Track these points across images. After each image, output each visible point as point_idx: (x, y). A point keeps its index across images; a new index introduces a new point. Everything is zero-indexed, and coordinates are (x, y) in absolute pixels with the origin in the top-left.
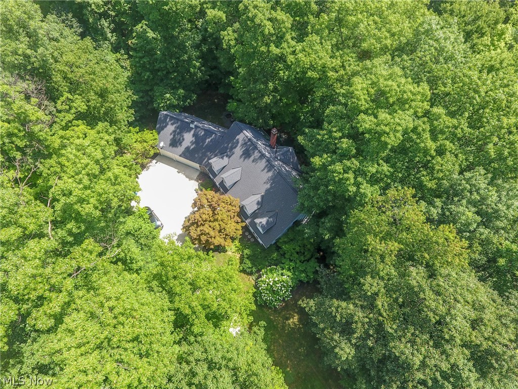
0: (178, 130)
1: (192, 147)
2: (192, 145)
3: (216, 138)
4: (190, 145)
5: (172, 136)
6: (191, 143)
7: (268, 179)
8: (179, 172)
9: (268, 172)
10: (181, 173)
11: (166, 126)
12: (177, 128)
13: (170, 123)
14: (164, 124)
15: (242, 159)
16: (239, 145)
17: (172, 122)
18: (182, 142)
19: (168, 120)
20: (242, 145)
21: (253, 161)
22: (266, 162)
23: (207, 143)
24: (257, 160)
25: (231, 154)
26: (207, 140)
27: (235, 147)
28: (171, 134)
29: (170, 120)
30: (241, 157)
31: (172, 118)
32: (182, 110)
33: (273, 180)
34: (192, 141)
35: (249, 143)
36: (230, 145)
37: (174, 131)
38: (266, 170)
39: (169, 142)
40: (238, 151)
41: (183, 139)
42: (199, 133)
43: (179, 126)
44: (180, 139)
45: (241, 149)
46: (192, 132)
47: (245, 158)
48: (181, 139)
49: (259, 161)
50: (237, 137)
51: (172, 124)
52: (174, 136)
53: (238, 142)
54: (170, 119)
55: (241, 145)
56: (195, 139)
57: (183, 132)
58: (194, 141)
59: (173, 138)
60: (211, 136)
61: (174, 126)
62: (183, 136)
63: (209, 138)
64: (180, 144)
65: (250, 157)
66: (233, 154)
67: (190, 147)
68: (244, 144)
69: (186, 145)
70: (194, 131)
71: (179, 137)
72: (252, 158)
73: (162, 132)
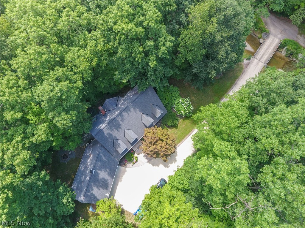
0: (97, 184)
1: (108, 171)
3: (103, 153)
5: (101, 188)
6: (105, 172)
7: (134, 110)
9: (130, 111)
11: (94, 195)
13: (92, 192)
14: (92, 197)
15: (120, 130)
16: (111, 132)
19: (89, 194)
20: (111, 130)
21: (123, 121)
23: (106, 159)
24: (122, 119)
25: (116, 139)
26: (104, 159)
27: (112, 136)
28: (99, 190)
29: (89, 192)
30: (118, 131)
31: (87, 190)
33: (135, 107)
36: (110, 140)
37: (97, 187)
39: (105, 190)
40: (115, 133)
41: (103, 178)
42: (99, 166)
43: (94, 184)
45: (114, 131)
46: (99, 172)
48: (103, 180)
50: (106, 134)
51: (92, 189)
52: (100, 186)
53: (109, 134)
57: (98, 179)
60: (101, 156)
62: (101, 179)
64: (106, 181)
65: (120, 124)
66: (116, 137)
67: (108, 172)
68: (111, 128)
69: (107, 175)
70: (97, 170)
71: (102, 182)
72: (121, 122)
73: (98, 198)
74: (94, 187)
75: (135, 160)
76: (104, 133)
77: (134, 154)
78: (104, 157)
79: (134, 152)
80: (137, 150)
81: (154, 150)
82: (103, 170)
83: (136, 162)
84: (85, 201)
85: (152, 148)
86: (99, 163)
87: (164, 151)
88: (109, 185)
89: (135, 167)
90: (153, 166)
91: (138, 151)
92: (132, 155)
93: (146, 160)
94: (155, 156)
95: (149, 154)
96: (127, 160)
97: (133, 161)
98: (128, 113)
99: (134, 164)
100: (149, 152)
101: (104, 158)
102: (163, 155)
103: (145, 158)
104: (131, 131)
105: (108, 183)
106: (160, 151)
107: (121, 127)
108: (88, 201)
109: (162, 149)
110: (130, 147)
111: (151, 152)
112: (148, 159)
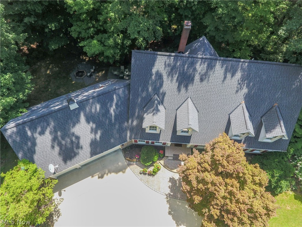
0: (59, 133)
1: (98, 136)
2: (96, 133)
3: (120, 98)
4: (92, 136)
5: (57, 149)
6: (91, 133)
7: (239, 84)
8: (102, 177)
9: (233, 75)
10: (105, 176)
11: (34, 144)
12: (54, 132)
13: (37, 135)
14: (29, 144)
15: (183, 90)
16: (165, 77)
17: (39, 129)
18: (78, 143)
19: (29, 133)
20: (170, 74)
21: (202, 80)
22: (222, 67)
23: (113, 114)
24: (206, 74)
25: (161, 97)
26: (112, 111)
27: (161, 85)
28: (53, 147)
30: (179, 89)
32: (27, 105)
34: (92, 129)
35: (178, 64)
36: (150, 89)
37: (55, 139)
38: (229, 75)
39: (60, 159)
41: (78, 138)
42: (93, 111)
43: (54, 127)
44: (72, 142)
45: (172, 81)
46: (82, 118)
47: (186, 87)
48: (74, 139)
49: (211, 73)
50: (154, 71)
51: (42, 133)
52: (60, 145)
53: (159, 76)
54: (30, 129)
55: (168, 76)
56: (94, 122)
57: (69, 130)
58: (94, 126)
59: (61, 149)
60: (112, 100)
61: (47, 132)
62: (73, 134)
63: (111, 106)
64: (79, 147)
65: (192, 80)
66: (164, 94)
68: (172, 70)
69: (89, 141)
70: (82, 112)
71: (69, 140)
72: (197, 78)
73: (36, 157)
74: (51, 133)
75: (151, 169)
76: (153, 65)
77: (160, 158)
78: (114, 107)
79: (164, 156)
80: (169, 158)
81: (210, 186)
82: (91, 124)
83: (150, 174)
84: (10, 136)
85: (210, 177)
86: (98, 107)
87: (228, 212)
88: (75, 160)
89: (141, 180)
90: (170, 213)
91: (170, 161)
92: (156, 158)
93: (168, 191)
94: (197, 199)
95: (189, 183)
96: (142, 155)
97: (148, 167)
98: (225, 74)
99: (144, 173)
100: (192, 178)
101: (114, 110)
102: (216, 217)
103: (170, 184)
104: (196, 112)
105: (78, 153)
106: (218, 202)
107: (190, 87)
108: (14, 141)
109: (228, 201)
110: (166, 139)
111: (199, 182)
112: (172, 191)
